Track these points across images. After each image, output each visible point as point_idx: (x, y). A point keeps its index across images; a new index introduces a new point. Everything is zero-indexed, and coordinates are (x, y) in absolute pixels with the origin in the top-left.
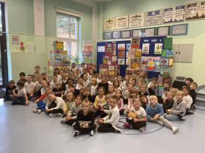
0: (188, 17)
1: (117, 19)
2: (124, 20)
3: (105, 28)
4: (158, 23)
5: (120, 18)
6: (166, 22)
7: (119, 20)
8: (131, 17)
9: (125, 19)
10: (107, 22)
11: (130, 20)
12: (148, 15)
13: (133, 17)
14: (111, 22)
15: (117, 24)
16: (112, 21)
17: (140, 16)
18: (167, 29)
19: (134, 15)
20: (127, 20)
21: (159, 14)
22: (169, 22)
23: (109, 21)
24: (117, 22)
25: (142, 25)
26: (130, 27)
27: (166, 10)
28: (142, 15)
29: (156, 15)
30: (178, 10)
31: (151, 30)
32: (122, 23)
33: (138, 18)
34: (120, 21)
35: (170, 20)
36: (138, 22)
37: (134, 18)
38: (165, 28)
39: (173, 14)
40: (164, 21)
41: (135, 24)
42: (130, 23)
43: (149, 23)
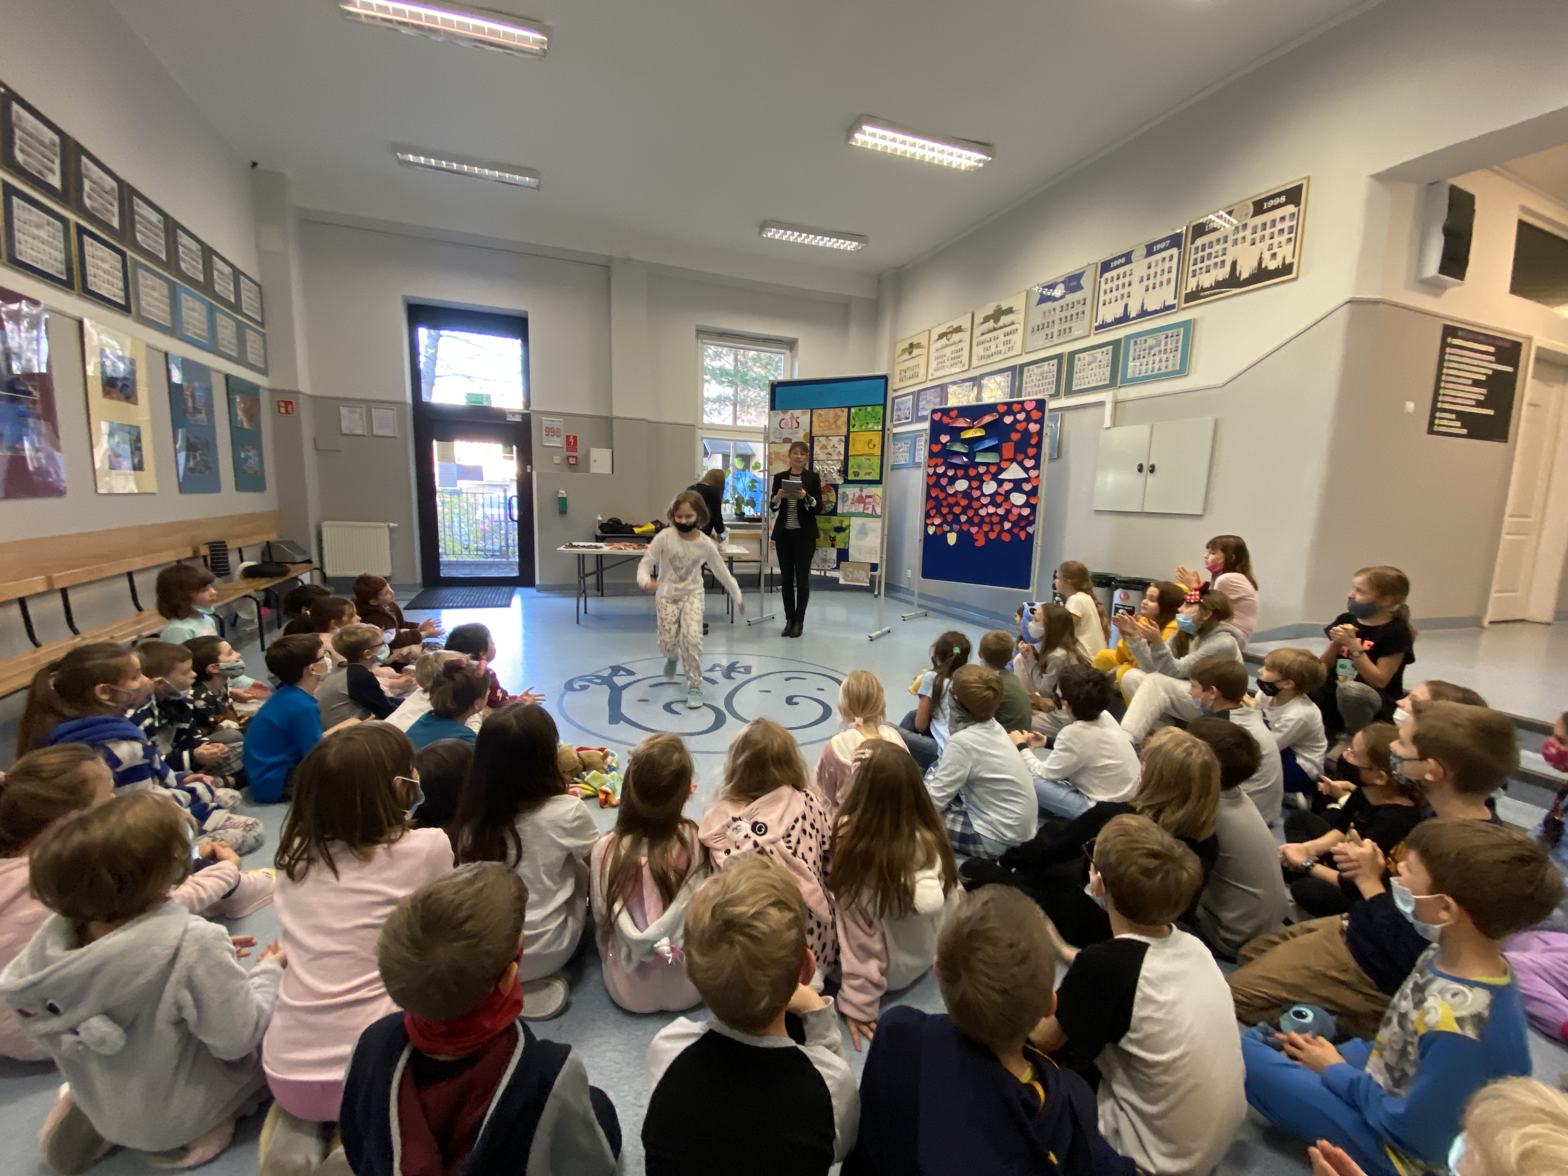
0: (1192, 285)
1: (935, 335)
2: (956, 337)
3: (897, 377)
4: (1076, 333)
5: (943, 329)
6: (1104, 326)
7: (941, 336)
8: (978, 319)
9: (959, 329)
10: (904, 351)
11: (977, 331)
12: (1040, 302)
13: (986, 319)
14: (916, 352)
15: (933, 355)
16: (919, 346)
17: (1010, 311)
18: (1104, 357)
19: (990, 310)
20: (965, 336)
21: (1079, 288)
22: (1118, 321)
23: (911, 346)
24: (933, 347)
25: (1017, 350)
26: (975, 363)
27: (1106, 267)
28: (1019, 303)
29: (1071, 297)
30: (1152, 259)
31: (1046, 366)
32: (948, 352)
33: (1004, 320)
34: (944, 341)
35: (1119, 313)
36: (1002, 339)
37: (991, 324)
38: (1098, 352)
39: (1135, 279)
40: (1100, 321)
41: (993, 349)
42: (974, 344)
43: (1039, 339)
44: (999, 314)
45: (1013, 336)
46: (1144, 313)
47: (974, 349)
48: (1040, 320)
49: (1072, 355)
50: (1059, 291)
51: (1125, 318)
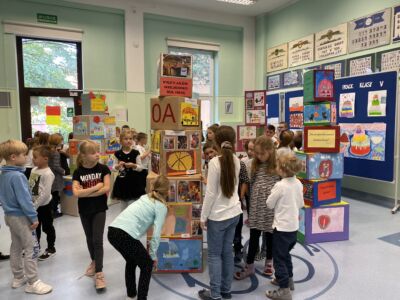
1: (291, 46)
2: (304, 46)
3: (269, 66)
4: (381, 43)
5: (296, 42)
6: (398, 39)
7: (295, 46)
8: (318, 36)
9: (306, 42)
10: (273, 54)
11: (318, 44)
12: (357, 28)
13: (323, 37)
14: (280, 54)
15: (291, 56)
16: (281, 51)
17: (338, 32)
19: (325, 32)
20: (311, 46)
21: (381, 20)
23: (277, 51)
24: (291, 52)
25: (344, 51)
26: (317, 59)
27: (398, 10)
28: (343, 28)
31: (364, 60)
32: (300, 54)
33: (334, 37)
34: (297, 48)
36: (333, 47)
37: (326, 39)
38: (397, 53)
40: (396, 36)
41: (328, 52)
42: (317, 48)
43: (358, 46)
44: (330, 34)
45: (340, 46)
47: (317, 52)
48: (357, 37)
49: (379, 54)
50: (368, 22)
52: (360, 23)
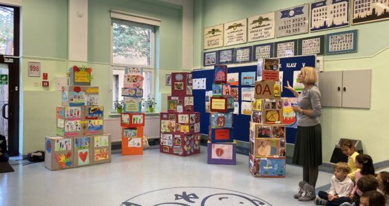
2: (238, 28)
3: (206, 44)
5: (231, 24)
6: (315, 29)
7: (230, 27)
8: (251, 21)
9: (240, 25)
10: (209, 32)
11: (250, 27)
12: (282, 17)
13: (255, 22)
14: (216, 33)
15: (226, 35)
16: (218, 30)
17: (267, 19)
18: (317, 42)
20: (244, 28)
21: (302, 13)
22: (321, 28)
24: (226, 32)
25: (272, 36)
26: (250, 40)
27: (314, 6)
28: (271, 16)
30: (336, 5)
32: (235, 34)
33: (264, 23)
34: (232, 30)
35: (322, 25)
36: (263, 31)
38: (314, 40)
39: (328, 12)
40: (313, 27)
41: (260, 35)
42: (249, 32)
43: (283, 33)
44: (261, 20)
45: (269, 30)
46: (333, 26)
47: (249, 34)
48: (283, 25)
49: (301, 40)
50: (292, 13)
51: (325, 27)
52: (285, 14)
